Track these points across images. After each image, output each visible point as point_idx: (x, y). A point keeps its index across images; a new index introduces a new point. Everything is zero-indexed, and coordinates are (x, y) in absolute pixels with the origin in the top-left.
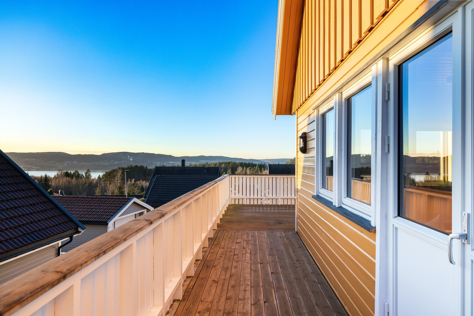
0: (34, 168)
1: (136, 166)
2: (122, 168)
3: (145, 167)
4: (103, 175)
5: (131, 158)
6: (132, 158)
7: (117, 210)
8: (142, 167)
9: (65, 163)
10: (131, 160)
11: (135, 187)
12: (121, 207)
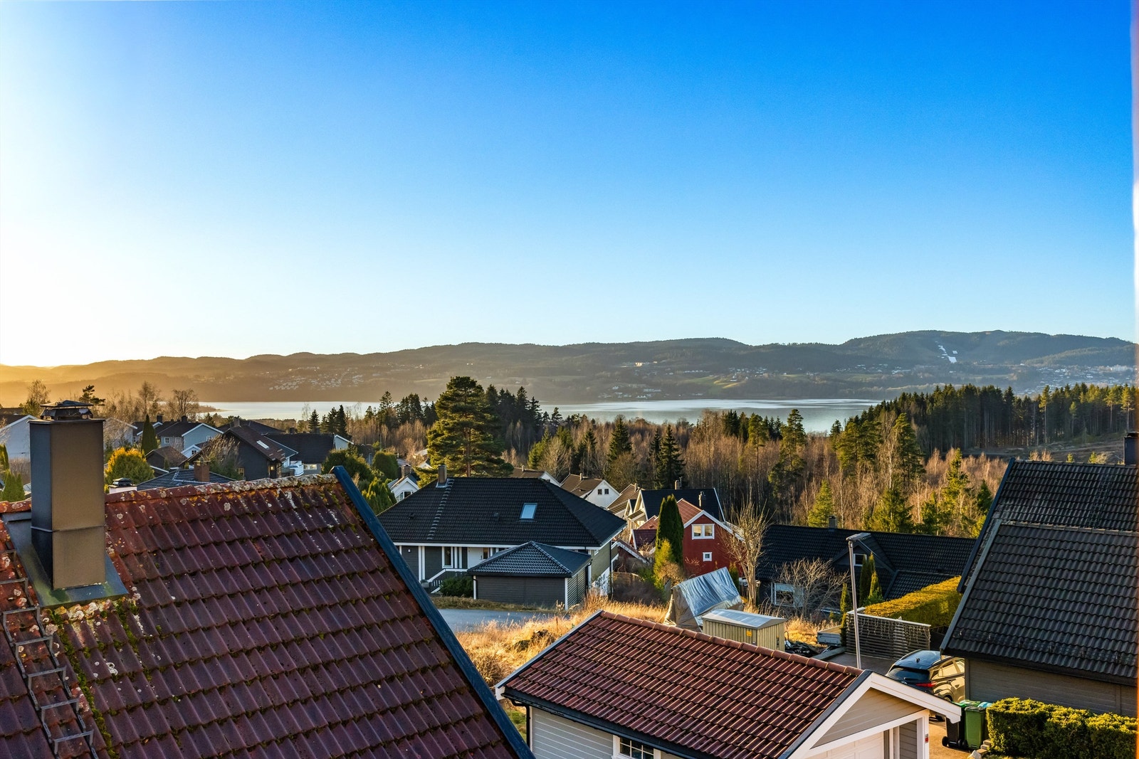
0: (647, 390)
1: (969, 391)
2: (916, 395)
3: (1003, 392)
4: (848, 420)
5: (953, 355)
6: (955, 352)
7: (802, 725)
8: (991, 393)
9: (734, 372)
10: (953, 360)
11: (950, 493)
12: (818, 711)
